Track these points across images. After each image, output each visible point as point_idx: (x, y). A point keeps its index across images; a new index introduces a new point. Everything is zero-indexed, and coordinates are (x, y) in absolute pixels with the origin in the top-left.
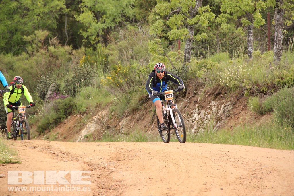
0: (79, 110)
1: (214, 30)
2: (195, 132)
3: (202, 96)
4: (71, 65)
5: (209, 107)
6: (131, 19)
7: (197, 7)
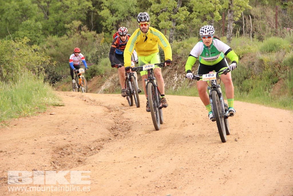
0: (100, 73)
1: (188, 23)
2: (175, 89)
3: (180, 65)
4: (95, 44)
5: (184, 72)
6: (134, 15)
7: (178, 7)
